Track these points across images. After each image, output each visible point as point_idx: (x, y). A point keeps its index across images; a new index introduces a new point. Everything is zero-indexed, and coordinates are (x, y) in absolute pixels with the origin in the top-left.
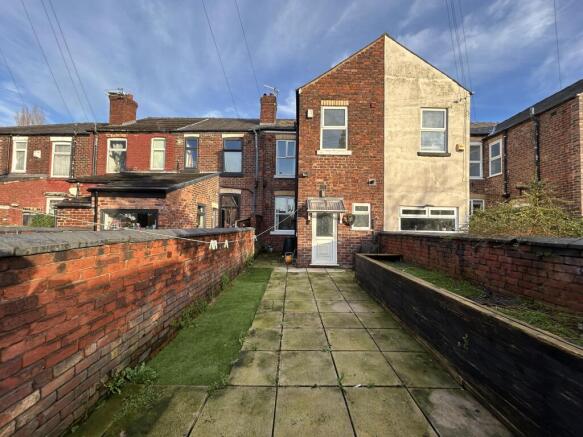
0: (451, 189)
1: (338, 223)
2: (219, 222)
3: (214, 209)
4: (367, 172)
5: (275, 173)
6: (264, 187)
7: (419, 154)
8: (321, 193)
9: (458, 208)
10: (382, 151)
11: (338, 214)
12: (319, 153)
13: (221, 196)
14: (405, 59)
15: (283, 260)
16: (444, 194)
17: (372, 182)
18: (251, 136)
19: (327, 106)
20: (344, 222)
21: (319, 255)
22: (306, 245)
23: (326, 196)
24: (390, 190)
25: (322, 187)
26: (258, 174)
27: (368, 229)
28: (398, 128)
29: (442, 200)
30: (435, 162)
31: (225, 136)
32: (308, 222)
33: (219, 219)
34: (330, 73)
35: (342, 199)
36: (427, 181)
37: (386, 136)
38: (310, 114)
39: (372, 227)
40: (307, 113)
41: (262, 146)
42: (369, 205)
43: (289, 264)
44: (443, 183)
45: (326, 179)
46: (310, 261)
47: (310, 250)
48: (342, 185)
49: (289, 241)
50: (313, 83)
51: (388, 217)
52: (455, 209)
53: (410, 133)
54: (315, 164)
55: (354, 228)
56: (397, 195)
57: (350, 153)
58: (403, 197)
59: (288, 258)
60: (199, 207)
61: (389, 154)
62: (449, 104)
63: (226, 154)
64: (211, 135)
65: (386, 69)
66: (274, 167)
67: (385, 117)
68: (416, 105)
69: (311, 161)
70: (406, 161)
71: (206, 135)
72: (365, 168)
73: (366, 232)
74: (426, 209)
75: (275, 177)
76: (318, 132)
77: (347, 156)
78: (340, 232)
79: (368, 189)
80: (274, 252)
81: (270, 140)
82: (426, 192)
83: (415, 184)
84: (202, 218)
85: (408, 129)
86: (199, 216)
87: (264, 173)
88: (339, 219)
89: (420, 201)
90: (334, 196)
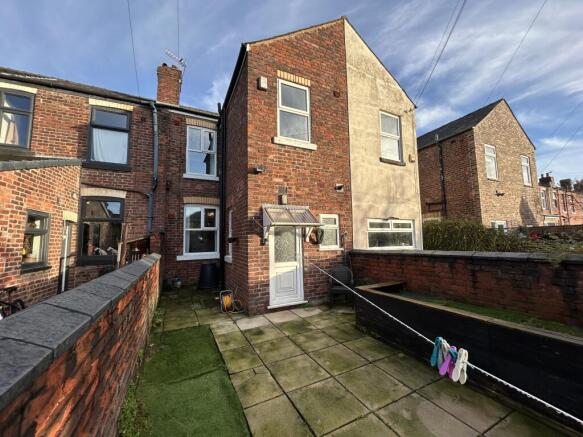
0: (409, 200)
1: (304, 240)
2: (78, 246)
3: (69, 222)
4: (333, 175)
5: (184, 172)
6: (168, 189)
7: (381, 160)
8: (280, 198)
9: (414, 221)
10: (347, 151)
11: (303, 228)
12: (276, 140)
13: (83, 200)
14: (364, 53)
15: (218, 303)
16: (403, 205)
17: (340, 188)
18: (146, 112)
19: (284, 80)
20: (311, 239)
21: (280, 290)
22: (261, 278)
23: (289, 204)
24: (358, 199)
25: (281, 189)
26: (157, 170)
27: (336, 247)
28: (362, 127)
29: (402, 212)
30: (394, 170)
31: (93, 101)
32: (263, 242)
33: (79, 240)
34: (287, 37)
35: (307, 207)
36: (389, 191)
37: (351, 133)
38: (264, 83)
39: (342, 245)
40: (258, 80)
41: (163, 130)
42: (336, 217)
43: (228, 311)
44: (402, 194)
45: (286, 179)
46: (267, 303)
47: (268, 285)
48: (307, 189)
49: (209, 269)
50: (266, 43)
51: (357, 232)
52: (411, 222)
53: (373, 134)
54: (271, 157)
55: (322, 247)
56: (364, 205)
57: (314, 147)
58: (371, 207)
59: (227, 300)
60: (31, 219)
61: (355, 156)
62: (401, 112)
63: (96, 132)
64: (66, 96)
65: (347, 57)
66: (183, 161)
67: (350, 112)
68: (376, 105)
69: (265, 152)
70: (370, 167)
71: (53, 93)
72: (331, 169)
73: (336, 252)
74: (389, 221)
75: (185, 176)
76: (274, 112)
77: (311, 150)
78: (306, 254)
79: (335, 195)
80: (182, 286)
81: (177, 124)
82: (389, 203)
83: (380, 193)
84: (37, 240)
85: (370, 130)
86: (29, 236)
87: (167, 169)
88: (304, 236)
89: (385, 213)
90: (298, 204)
